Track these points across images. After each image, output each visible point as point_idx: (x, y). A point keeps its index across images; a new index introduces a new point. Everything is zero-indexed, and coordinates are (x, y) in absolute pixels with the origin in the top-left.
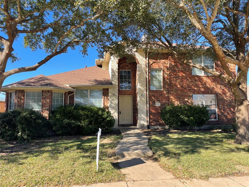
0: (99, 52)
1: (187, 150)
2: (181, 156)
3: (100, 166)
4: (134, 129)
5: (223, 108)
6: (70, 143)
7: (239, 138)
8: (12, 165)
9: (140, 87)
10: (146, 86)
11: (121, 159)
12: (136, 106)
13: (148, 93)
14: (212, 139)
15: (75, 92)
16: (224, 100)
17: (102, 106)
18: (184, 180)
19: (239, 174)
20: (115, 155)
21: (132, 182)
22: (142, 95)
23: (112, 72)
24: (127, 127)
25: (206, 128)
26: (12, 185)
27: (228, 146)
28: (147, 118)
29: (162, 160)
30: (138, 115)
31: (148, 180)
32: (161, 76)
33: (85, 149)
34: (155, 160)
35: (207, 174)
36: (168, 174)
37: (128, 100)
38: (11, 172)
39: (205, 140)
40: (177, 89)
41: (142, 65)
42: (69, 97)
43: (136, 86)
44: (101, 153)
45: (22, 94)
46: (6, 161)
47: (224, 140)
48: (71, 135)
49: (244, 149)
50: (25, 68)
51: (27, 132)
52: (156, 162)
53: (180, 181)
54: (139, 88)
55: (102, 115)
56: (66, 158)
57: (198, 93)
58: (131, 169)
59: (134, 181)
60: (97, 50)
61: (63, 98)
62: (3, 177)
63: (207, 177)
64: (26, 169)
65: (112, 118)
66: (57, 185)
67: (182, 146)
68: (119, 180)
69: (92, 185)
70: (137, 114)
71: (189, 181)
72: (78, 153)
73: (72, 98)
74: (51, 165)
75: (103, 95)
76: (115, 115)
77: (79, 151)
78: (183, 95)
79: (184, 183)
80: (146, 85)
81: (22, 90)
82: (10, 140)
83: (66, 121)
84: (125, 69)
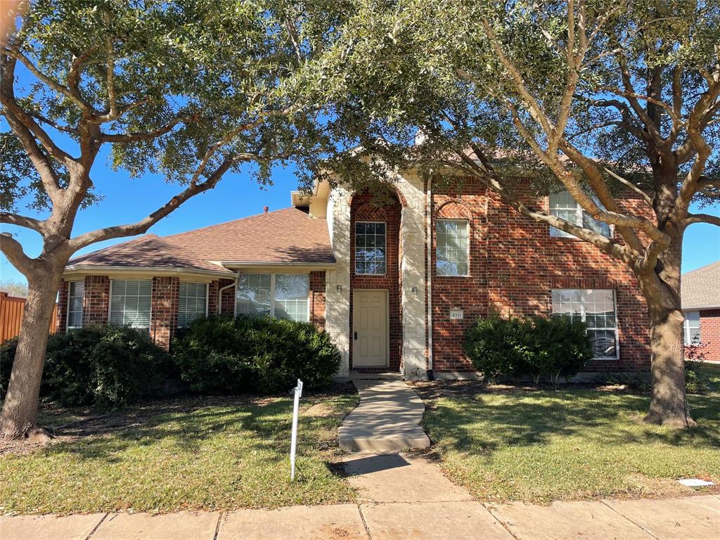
0: (301, 178)
1: (516, 436)
2: (499, 449)
3: (299, 469)
4: (392, 379)
5: (634, 326)
6: (224, 414)
7: (658, 409)
8: (95, 463)
9: (409, 268)
10: (426, 265)
11: (350, 454)
12: (399, 318)
13: (429, 283)
14: (589, 410)
15: (236, 281)
16: (636, 304)
17: (308, 320)
18: (493, 503)
19: (630, 495)
20: (337, 446)
21: (372, 505)
22: (413, 289)
23: (334, 229)
24: (373, 374)
25: (587, 381)
26: (101, 506)
27: (627, 429)
28: (427, 352)
29: (449, 459)
30: (402, 342)
31: (408, 501)
32: (466, 238)
33: (264, 430)
34: (434, 457)
35: (550, 492)
36: (457, 491)
37: (376, 301)
38: (94, 479)
39: (571, 413)
40: (509, 275)
41: (416, 210)
42: (223, 294)
43: (399, 264)
44: (301, 438)
45: (102, 286)
46: (78, 455)
47: (621, 413)
48: (226, 393)
49: (662, 438)
50: (120, 229)
51: (117, 385)
52: (436, 463)
53: (483, 505)
54: (406, 271)
55: (308, 341)
56: (218, 449)
57: (566, 285)
58: (373, 477)
59: (377, 503)
60: (297, 173)
61: (205, 296)
62: (79, 488)
63: (550, 499)
64: (126, 473)
65: (334, 350)
66: (202, 507)
67: (508, 425)
68: (341, 501)
69: (279, 508)
70: (402, 339)
71: (505, 506)
72: (245, 438)
73: (229, 297)
74: (183, 464)
75: (311, 289)
76: (341, 342)
77: (249, 433)
78: (525, 291)
79: (492, 510)
80: (426, 262)
81: (103, 276)
82: (75, 404)
83: (214, 356)
84: (369, 218)
